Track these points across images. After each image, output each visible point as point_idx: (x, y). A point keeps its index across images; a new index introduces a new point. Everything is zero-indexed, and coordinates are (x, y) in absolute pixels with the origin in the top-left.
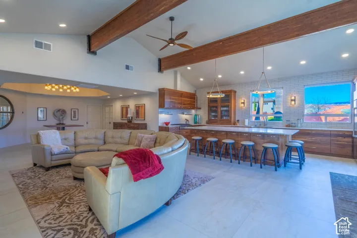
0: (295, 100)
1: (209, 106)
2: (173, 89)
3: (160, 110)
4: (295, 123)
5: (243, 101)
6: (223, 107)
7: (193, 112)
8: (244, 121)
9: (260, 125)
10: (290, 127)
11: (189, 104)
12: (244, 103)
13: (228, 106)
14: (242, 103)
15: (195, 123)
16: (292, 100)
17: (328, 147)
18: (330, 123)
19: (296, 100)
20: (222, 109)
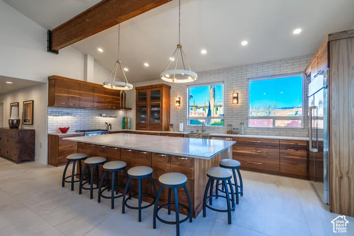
0: (237, 98)
1: (137, 105)
2: (82, 80)
3: (50, 109)
4: (237, 129)
5: (178, 99)
6: (153, 106)
7: (121, 113)
8: (179, 125)
9: (197, 131)
10: (232, 133)
11: (110, 102)
12: (179, 102)
13: (158, 106)
14: (177, 102)
15: (123, 129)
16: (234, 98)
17: (277, 162)
18: (280, 129)
19: (239, 97)
20: (153, 109)
